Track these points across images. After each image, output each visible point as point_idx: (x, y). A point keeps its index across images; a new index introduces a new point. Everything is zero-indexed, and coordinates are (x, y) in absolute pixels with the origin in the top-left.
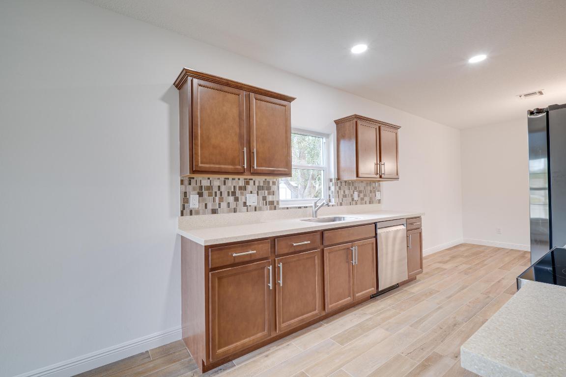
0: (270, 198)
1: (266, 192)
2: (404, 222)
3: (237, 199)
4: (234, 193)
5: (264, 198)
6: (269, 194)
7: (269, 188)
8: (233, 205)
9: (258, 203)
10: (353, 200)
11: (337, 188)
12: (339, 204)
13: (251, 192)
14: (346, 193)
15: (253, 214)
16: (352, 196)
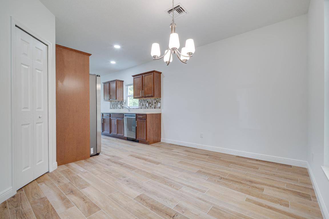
0: (122, 106)
4: (116, 105)
8: (117, 107)
9: (120, 107)
10: (146, 107)
11: (140, 102)
12: (140, 108)
13: (119, 104)
14: (143, 104)
15: (119, 110)
16: (146, 105)
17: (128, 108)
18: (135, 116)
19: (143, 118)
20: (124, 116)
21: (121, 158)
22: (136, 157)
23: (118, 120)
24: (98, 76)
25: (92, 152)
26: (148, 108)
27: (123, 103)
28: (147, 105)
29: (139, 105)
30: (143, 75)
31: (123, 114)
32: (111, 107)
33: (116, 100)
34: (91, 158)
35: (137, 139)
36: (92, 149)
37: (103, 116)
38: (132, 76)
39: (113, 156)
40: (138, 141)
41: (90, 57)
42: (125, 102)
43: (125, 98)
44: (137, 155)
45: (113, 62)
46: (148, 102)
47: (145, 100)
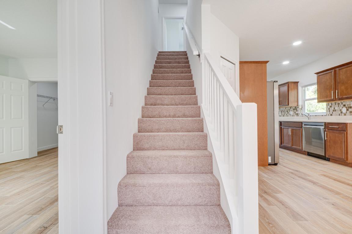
0: (297, 112)
1: (295, 110)
2: (323, 124)
3: (288, 113)
4: (287, 111)
5: (295, 112)
6: (296, 111)
7: (296, 109)
8: (288, 114)
9: (293, 114)
12: (330, 115)
13: (292, 111)
14: (335, 109)
15: (292, 117)
16: (341, 110)
17: (307, 115)
18: (323, 126)
19: (339, 129)
20: (303, 125)
21: (309, 176)
22: (335, 180)
23: (293, 129)
24: (275, 82)
25: (270, 161)
26: (345, 115)
27: (298, 109)
28: (344, 110)
29: (327, 111)
30: (337, 69)
31: (302, 123)
32: (280, 114)
33: (288, 106)
34: (270, 167)
35: (327, 157)
36: (270, 158)
37: (281, 125)
38: (315, 73)
39: (297, 171)
40: (328, 160)
41: (268, 64)
42: (300, 107)
43: (300, 103)
44: (336, 177)
45: (286, 63)
46: (347, 106)
47: (339, 104)
